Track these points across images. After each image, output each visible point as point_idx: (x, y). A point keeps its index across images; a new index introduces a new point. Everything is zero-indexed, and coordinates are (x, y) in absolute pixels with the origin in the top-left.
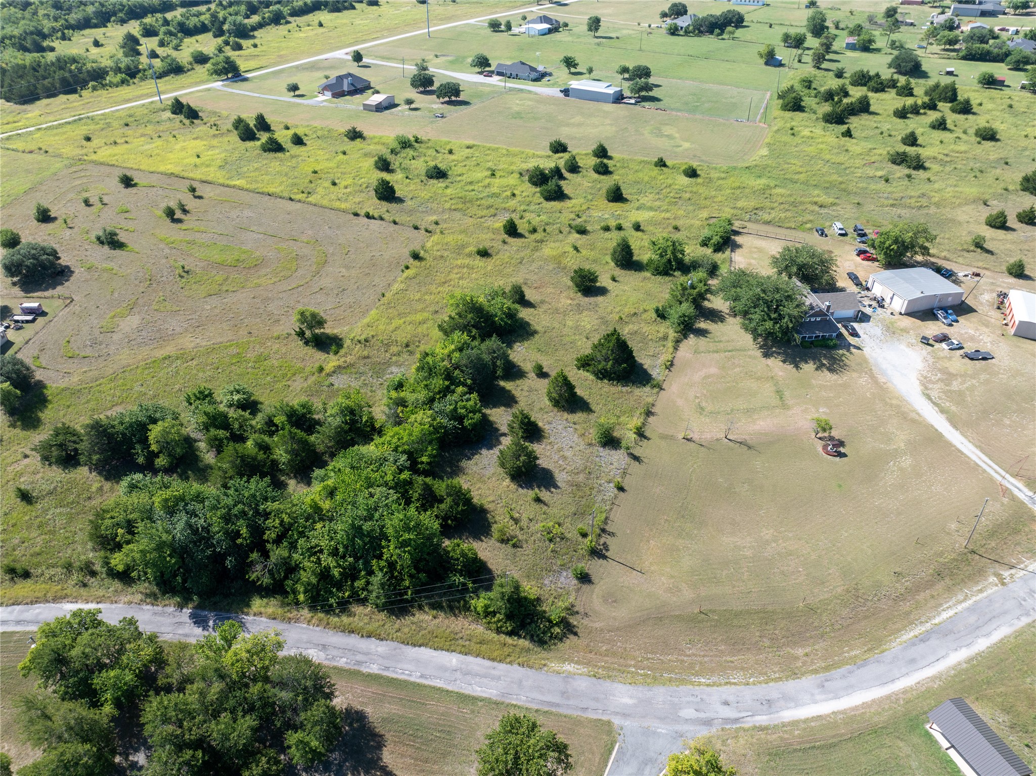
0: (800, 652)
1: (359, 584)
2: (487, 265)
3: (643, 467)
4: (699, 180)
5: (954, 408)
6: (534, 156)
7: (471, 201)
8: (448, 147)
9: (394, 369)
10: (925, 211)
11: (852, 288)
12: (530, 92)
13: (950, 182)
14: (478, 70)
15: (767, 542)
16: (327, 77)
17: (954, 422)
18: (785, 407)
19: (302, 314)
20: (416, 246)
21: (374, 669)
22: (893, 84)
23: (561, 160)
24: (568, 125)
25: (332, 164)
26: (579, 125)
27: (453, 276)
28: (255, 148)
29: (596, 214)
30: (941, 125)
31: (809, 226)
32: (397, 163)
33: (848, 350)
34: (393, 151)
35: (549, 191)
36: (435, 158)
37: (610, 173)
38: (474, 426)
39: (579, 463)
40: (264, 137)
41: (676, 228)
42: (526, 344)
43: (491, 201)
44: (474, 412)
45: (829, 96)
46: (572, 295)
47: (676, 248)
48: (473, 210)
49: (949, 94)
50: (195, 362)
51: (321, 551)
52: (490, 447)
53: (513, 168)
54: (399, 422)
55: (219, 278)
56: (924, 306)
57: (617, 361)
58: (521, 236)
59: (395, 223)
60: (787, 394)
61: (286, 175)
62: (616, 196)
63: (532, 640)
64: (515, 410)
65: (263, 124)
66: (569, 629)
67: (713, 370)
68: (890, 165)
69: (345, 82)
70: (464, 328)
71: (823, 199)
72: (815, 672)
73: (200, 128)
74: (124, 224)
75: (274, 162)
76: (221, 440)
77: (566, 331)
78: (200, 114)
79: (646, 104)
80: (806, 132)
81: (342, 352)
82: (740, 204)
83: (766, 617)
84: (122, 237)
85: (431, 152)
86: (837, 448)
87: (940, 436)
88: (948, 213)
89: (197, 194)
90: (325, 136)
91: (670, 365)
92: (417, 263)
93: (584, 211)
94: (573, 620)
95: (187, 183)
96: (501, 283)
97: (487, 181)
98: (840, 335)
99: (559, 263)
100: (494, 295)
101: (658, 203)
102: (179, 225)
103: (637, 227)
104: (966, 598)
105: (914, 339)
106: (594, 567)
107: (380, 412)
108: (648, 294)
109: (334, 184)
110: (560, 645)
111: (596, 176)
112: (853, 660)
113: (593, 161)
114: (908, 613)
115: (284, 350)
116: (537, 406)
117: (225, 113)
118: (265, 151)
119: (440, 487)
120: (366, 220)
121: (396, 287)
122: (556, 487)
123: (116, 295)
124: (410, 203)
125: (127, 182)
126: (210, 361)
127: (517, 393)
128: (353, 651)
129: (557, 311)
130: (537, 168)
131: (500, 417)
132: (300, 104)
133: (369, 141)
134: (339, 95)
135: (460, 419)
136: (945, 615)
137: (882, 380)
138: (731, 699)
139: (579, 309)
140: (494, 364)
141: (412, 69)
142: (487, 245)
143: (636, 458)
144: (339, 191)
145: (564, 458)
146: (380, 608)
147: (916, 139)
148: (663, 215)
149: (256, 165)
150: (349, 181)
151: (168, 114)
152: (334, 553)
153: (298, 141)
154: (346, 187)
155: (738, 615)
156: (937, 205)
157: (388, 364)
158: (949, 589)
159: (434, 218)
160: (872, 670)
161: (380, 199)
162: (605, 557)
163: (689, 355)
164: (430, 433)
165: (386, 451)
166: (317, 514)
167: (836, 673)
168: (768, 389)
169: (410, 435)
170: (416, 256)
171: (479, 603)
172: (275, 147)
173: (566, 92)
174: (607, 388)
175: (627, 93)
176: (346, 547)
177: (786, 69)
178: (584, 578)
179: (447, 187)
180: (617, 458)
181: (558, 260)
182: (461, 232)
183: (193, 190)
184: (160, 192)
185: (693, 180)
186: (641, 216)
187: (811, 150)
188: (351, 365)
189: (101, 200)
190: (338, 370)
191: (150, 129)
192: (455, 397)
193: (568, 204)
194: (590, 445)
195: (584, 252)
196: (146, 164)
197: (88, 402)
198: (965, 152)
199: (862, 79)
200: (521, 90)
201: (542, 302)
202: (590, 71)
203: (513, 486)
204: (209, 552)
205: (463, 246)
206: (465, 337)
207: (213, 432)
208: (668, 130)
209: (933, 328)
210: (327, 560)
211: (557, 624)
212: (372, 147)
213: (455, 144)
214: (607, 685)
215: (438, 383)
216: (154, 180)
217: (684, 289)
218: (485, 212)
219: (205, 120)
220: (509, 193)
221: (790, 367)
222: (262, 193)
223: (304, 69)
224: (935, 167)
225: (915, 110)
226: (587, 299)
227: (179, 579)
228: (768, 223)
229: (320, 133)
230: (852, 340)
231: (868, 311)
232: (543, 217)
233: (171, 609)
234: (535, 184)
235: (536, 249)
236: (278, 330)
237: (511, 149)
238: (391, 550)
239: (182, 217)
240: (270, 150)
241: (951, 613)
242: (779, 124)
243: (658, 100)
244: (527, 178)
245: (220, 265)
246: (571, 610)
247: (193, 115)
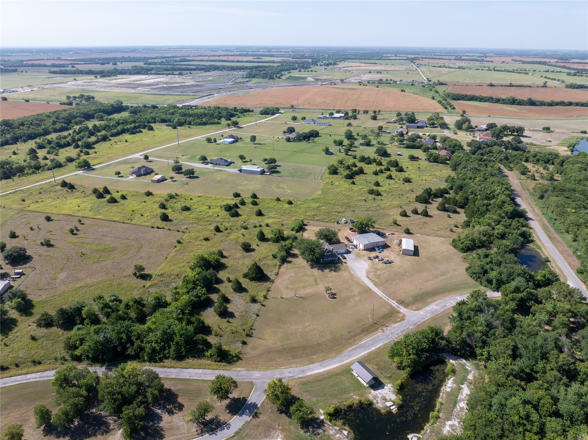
0: (315, 357)
1: (166, 352)
2: (209, 243)
3: (266, 308)
4: (293, 205)
5: (376, 280)
6: (227, 199)
7: (200, 219)
8: (190, 197)
9: (173, 284)
10: (378, 212)
11: (346, 242)
12: (225, 171)
13: (389, 200)
14: (201, 162)
15: (307, 327)
16: (133, 168)
17: (376, 285)
18: (317, 284)
19: (136, 266)
20: (179, 238)
21: (173, 376)
22: (375, 160)
23: (237, 201)
24: (241, 185)
25: (140, 207)
26: (246, 185)
27: (195, 249)
28: (104, 201)
29: (251, 221)
30: (390, 177)
31: (333, 220)
32: (169, 205)
33: (342, 264)
34: (166, 200)
35: (232, 213)
36: (185, 202)
37: (258, 204)
38: (205, 299)
39: (243, 309)
40: (108, 197)
41: (283, 225)
42: (224, 271)
43: (209, 218)
44: (204, 295)
45: (348, 168)
46: (241, 252)
47: (280, 232)
48: (202, 223)
49: (395, 164)
50: (92, 288)
51: (152, 342)
52: (211, 307)
53: (218, 204)
54: (176, 300)
55: (98, 256)
56: (371, 247)
57: (257, 274)
58: (221, 232)
59: (169, 230)
60: (318, 280)
61: (120, 213)
62: (260, 214)
63: (227, 363)
64: (220, 293)
65: (106, 191)
66: (239, 359)
67: (293, 274)
68: (368, 194)
69: (142, 170)
70: (200, 267)
71: (340, 210)
72: (319, 361)
73: (77, 194)
74: (51, 237)
75: (114, 207)
76: (109, 313)
77: (239, 265)
78: (75, 187)
79: (274, 175)
80: (337, 183)
81: (152, 280)
82: (308, 214)
83: (304, 348)
84: (52, 242)
85: (183, 200)
86: (333, 296)
87: (370, 289)
88: (386, 212)
89: (81, 223)
90: (136, 195)
91: (277, 274)
92: (180, 245)
93: (247, 220)
94: (240, 356)
95: (78, 218)
96: (214, 250)
97: (207, 210)
98: (339, 259)
99: (237, 241)
100: (211, 254)
101: (276, 216)
102: (76, 236)
103: (267, 225)
104: (371, 336)
105: (366, 258)
106: (247, 340)
107: (169, 299)
108: (270, 250)
109: (142, 215)
110: (236, 363)
111: (252, 206)
112: (332, 358)
113: (251, 200)
114: (351, 343)
115: (128, 281)
116: (228, 292)
117: (87, 186)
118: (109, 203)
119: (193, 319)
120: (157, 229)
121: (171, 254)
122: (235, 317)
123: (54, 265)
124: (175, 221)
125: (48, 219)
126: (99, 286)
127: (220, 288)
128: (166, 372)
129: (236, 259)
130: (227, 204)
131: (214, 297)
132: (122, 180)
133: (155, 196)
134: (139, 175)
135: (199, 297)
136: (363, 342)
137: (352, 273)
138: (291, 371)
139: (244, 257)
140: (212, 279)
141: (172, 162)
142: (208, 236)
143: (263, 305)
144: (144, 218)
145: (238, 308)
146: (173, 359)
147: (379, 184)
148: (278, 220)
149: (106, 209)
150: (149, 214)
151: (59, 187)
152: (157, 342)
153: (124, 197)
154: (147, 216)
155: (295, 348)
156: (383, 209)
157: (171, 282)
158: (366, 335)
159: (186, 227)
160: (338, 359)
161: (162, 220)
162: (252, 337)
163: (284, 270)
164: (188, 303)
165: (174, 309)
166: (150, 330)
167: (325, 361)
168: (312, 279)
169: (181, 303)
170: (179, 242)
171: (208, 354)
172: (113, 201)
173: (240, 171)
174: (254, 284)
175: (266, 170)
176: (161, 339)
177: (334, 156)
178: (244, 343)
179: (190, 214)
180: (257, 306)
181: (236, 240)
182: (197, 232)
183: (80, 221)
184: (64, 222)
185: (290, 205)
186: (269, 221)
187: (338, 190)
188: (156, 284)
189: (38, 227)
190: (151, 286)
191: (52, 195)
192: (197, 290)
193: (241, 218)
194: (247, 303)
195: (246, 236)
196: (54, 211)
197: (51, 305)
198: (398, 188)
199: (363, 159)
200: (221, 171)
201: (230, 256)
202: (251, 161)
203: (219, 318)
204: (112, 345)
205: (198, 237)
206: (200, 269)
207: (106, 310)
208: (282, 185)
209: (373, 254)
210: (154, 345)
211: (235, 357)
212: (157, 199)
213: (193, 195)
214: (252, 372)
215: (191, 286)
216: (60, 217)
217: (282, 246)
218: (206, 223)
219: (78, 189)
220: (216, 215)
221: (320, 271)
222: (111, 221)
223: (121, 163)
224: (385, 194)
225: (381, 172)
226: (247, 254)
227: (100, 357)
228: (317, 220)
229: (133, 194)
230: (343, 260)
231: (351, 250)
232: (230, 224)
233: (98, 367)
234: (227, 211)
235: (227, 236)
236: (125, 274)
237: (217, 197)
238: (177, 338)
239: (77, 232)
240: (111, 202)
241: (365, 341)
242: (327, 180)
243: (279, 172)
244: (223, 208)
245: (97, 251)
246: (240, 353)
247: (72, 187)
